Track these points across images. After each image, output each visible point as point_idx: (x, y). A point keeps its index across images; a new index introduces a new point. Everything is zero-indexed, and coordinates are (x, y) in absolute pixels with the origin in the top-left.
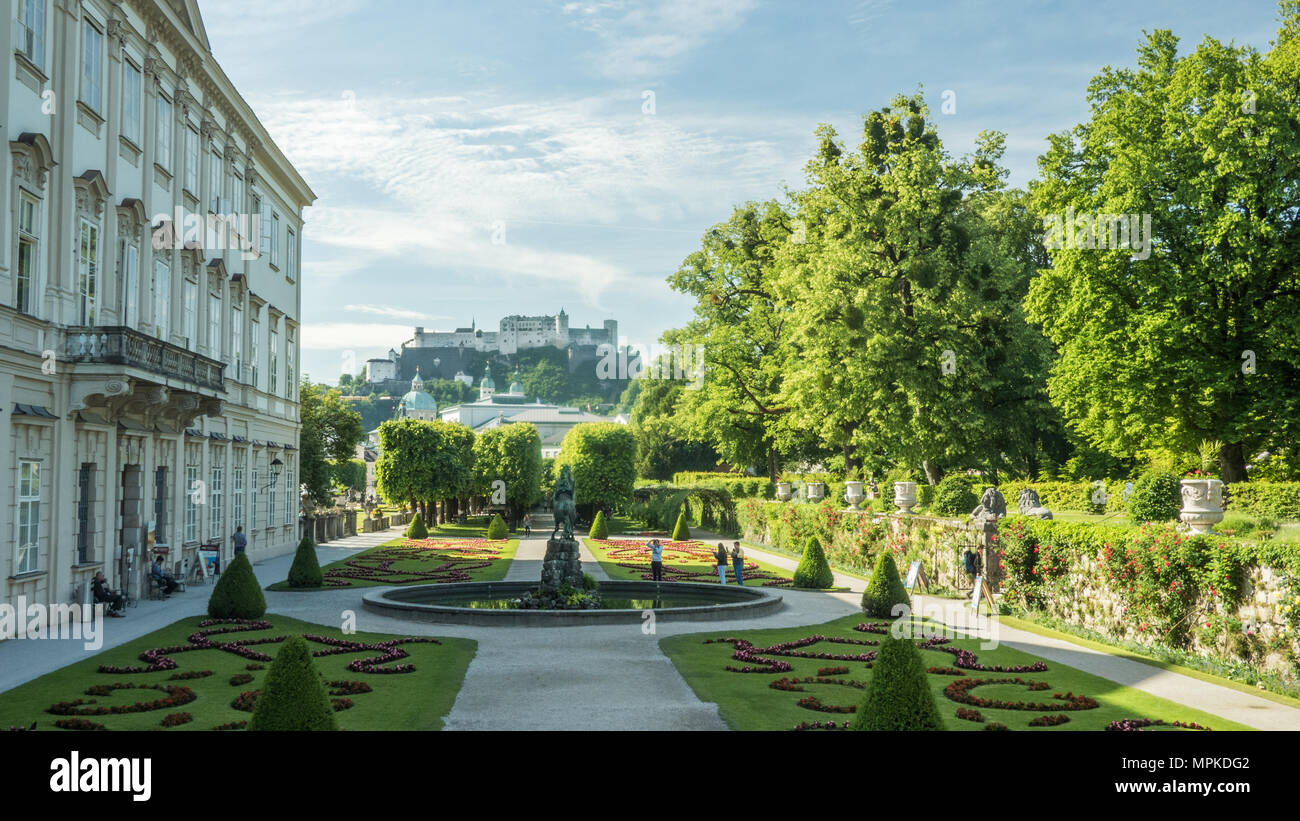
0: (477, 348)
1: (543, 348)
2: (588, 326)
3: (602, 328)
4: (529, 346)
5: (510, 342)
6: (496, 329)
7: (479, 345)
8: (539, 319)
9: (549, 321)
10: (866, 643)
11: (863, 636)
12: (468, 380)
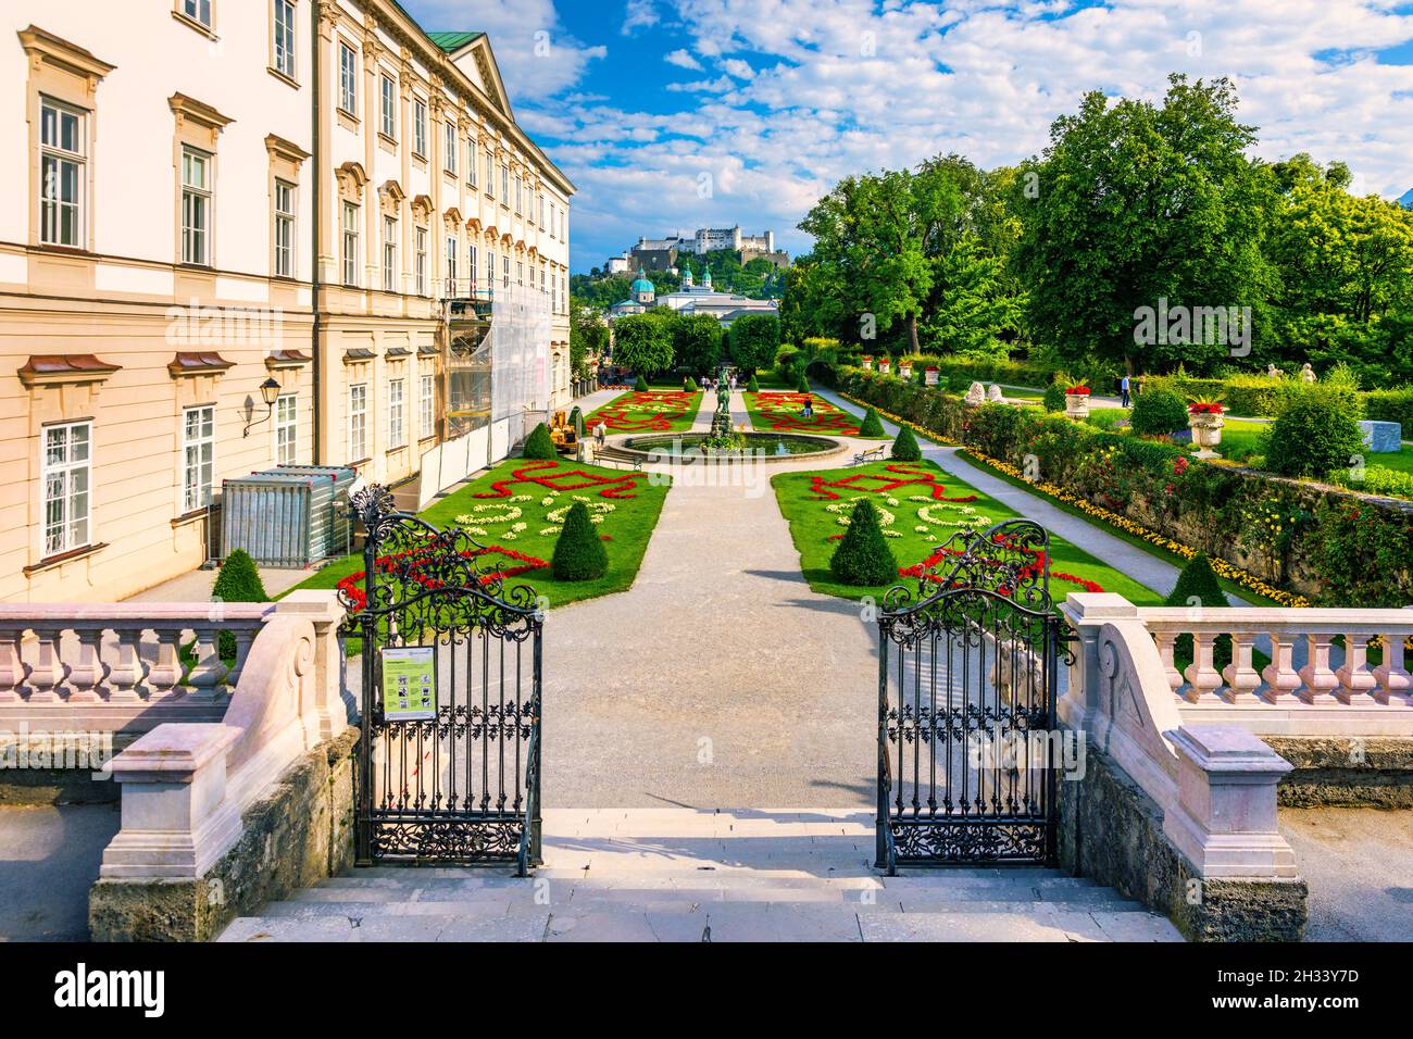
1: (724, 250)
4: (715, 249)
5: (702, 246)
6: (693, 237)
7: (682, 248)
8: (721, 230)
10: (887, 479)
11: (887, 474)
12: (675, 271)
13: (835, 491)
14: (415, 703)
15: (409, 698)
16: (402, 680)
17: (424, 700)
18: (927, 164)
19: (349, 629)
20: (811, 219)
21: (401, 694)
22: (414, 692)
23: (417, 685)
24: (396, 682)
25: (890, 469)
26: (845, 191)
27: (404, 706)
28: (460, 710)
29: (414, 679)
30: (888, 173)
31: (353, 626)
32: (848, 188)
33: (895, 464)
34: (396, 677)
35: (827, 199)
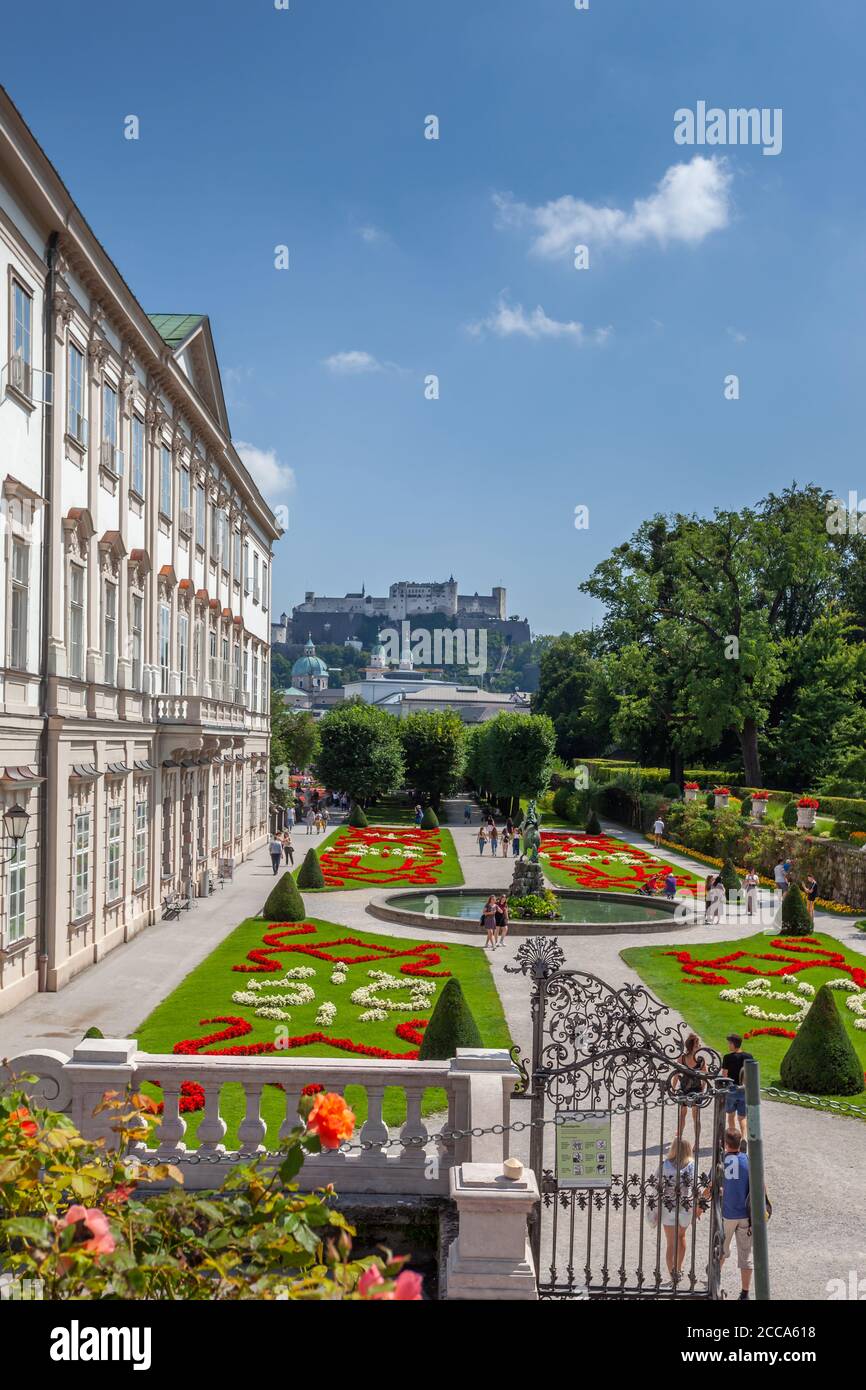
0: (367, 614)
1: (431, 614)
2: (476, 594)
3: (491, 595)
4: (419, 611)
5: (399, 608)
6: (386, 595)
7: (370, 610)
8: (427, 585)
9: (438, 589)
10: (781, 959)
11: (778, 952)
12: (358, 645)
13: (719, 973)
14: (590, 1170)
15: (584, 1164)
16: (577, 1145)
17: (599, 1167)
18: (773, 499)
19: (521, 1089)
20: (600, 576)
21: (575, 1160)
22: (589, 1158)
23: (591, 1151)
24: (570, 1147)
25: (776, 945)
26: (652, 536)
27: (578, 1173)
28: (634, 1179)
29: (589, 1145)
30: (722, 515)
31: (525, 1086)
32: (657, 534)
33: (783, 939)
34: (570, 1142)
35: (625, 548)
